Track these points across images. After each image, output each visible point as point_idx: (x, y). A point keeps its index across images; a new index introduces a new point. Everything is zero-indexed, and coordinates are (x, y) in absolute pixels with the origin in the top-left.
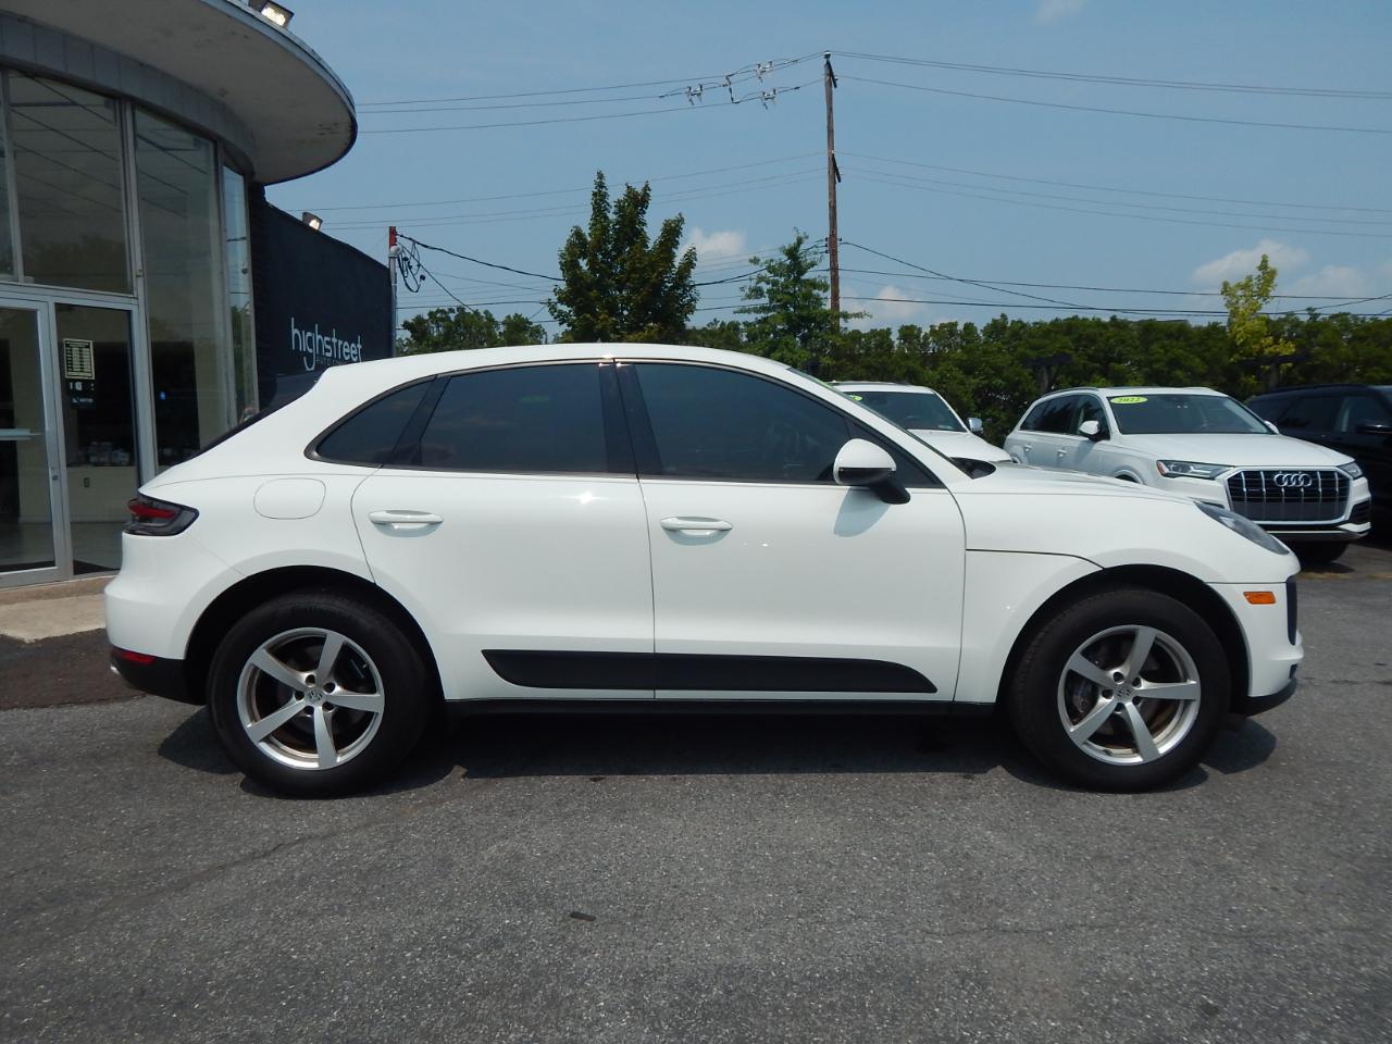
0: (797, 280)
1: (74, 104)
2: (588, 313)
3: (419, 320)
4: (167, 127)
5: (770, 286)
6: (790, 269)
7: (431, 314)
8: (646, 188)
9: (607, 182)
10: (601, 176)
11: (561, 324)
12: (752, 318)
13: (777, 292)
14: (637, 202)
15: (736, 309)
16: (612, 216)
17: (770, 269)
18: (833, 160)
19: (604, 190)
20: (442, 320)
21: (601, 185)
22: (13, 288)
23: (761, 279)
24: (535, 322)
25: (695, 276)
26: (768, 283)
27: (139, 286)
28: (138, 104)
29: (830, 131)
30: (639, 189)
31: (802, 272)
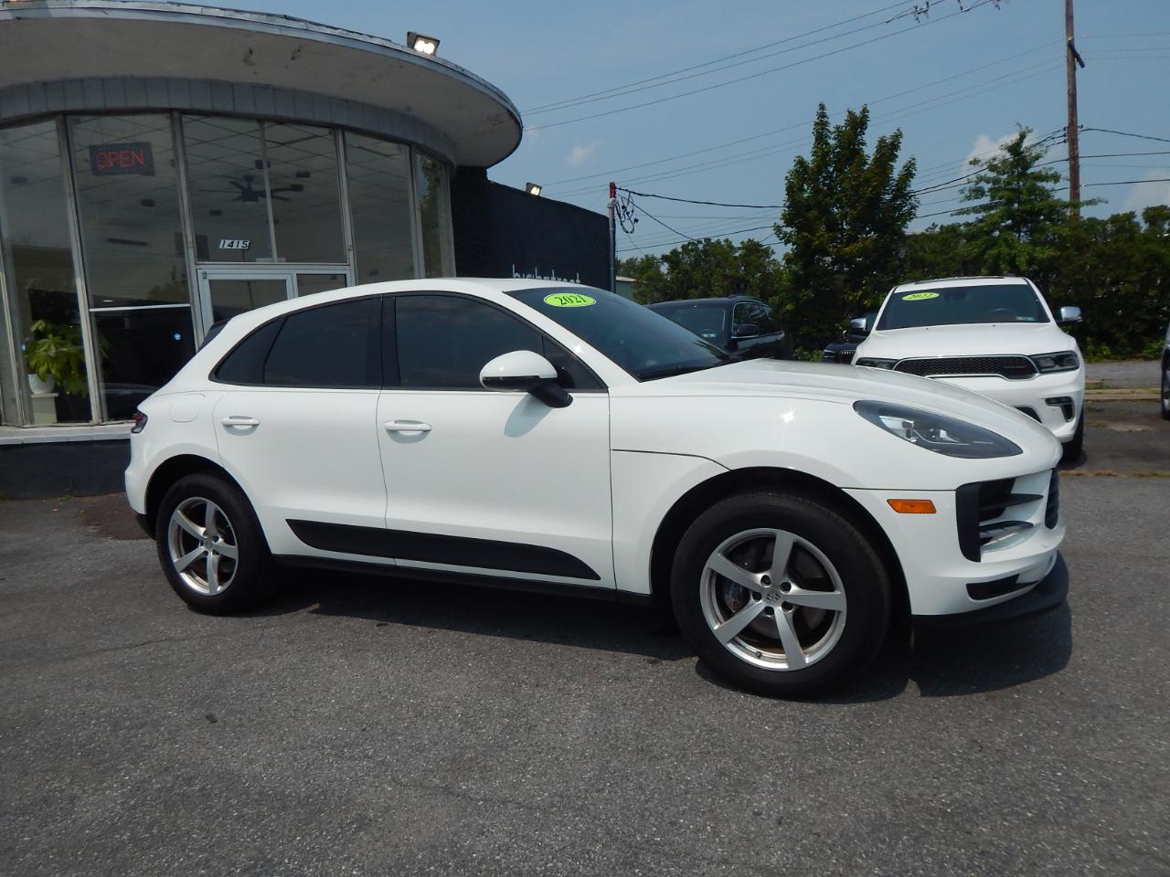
0: (1022, 175)
1: (316, 136)
2: (805, 231)
3: (674, 252)
4: (377, 141)
5: (990, 185)
6: (1015, 164)
7: (683, 247)
8: (865, 110)
9: (827, 112)
10: (822, 107)
11: (786, 244)
12: (972, 218)
13: (998, 190)
14: (858, 123)
15: (953, 213)
16: (832, 142)
17: (992, 168)
18: (1071, 46)
19: (826, 119)
20: (692, 250)
21: (822, 115)
22: (273, 267)
23: (980, 179)
24: (765, 244)
25: (914, 185)
26: (988, 183)
27: (351, 256)
28: (345, 129)
29: (1069, 18)
30: (858, 113)
31: (1028, 166)
